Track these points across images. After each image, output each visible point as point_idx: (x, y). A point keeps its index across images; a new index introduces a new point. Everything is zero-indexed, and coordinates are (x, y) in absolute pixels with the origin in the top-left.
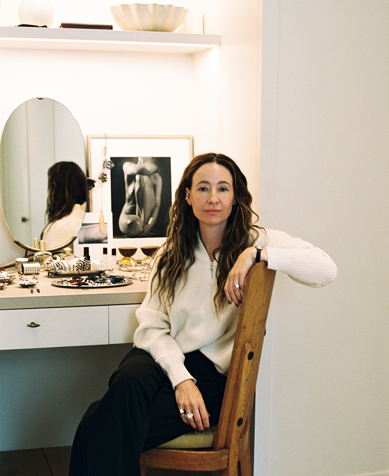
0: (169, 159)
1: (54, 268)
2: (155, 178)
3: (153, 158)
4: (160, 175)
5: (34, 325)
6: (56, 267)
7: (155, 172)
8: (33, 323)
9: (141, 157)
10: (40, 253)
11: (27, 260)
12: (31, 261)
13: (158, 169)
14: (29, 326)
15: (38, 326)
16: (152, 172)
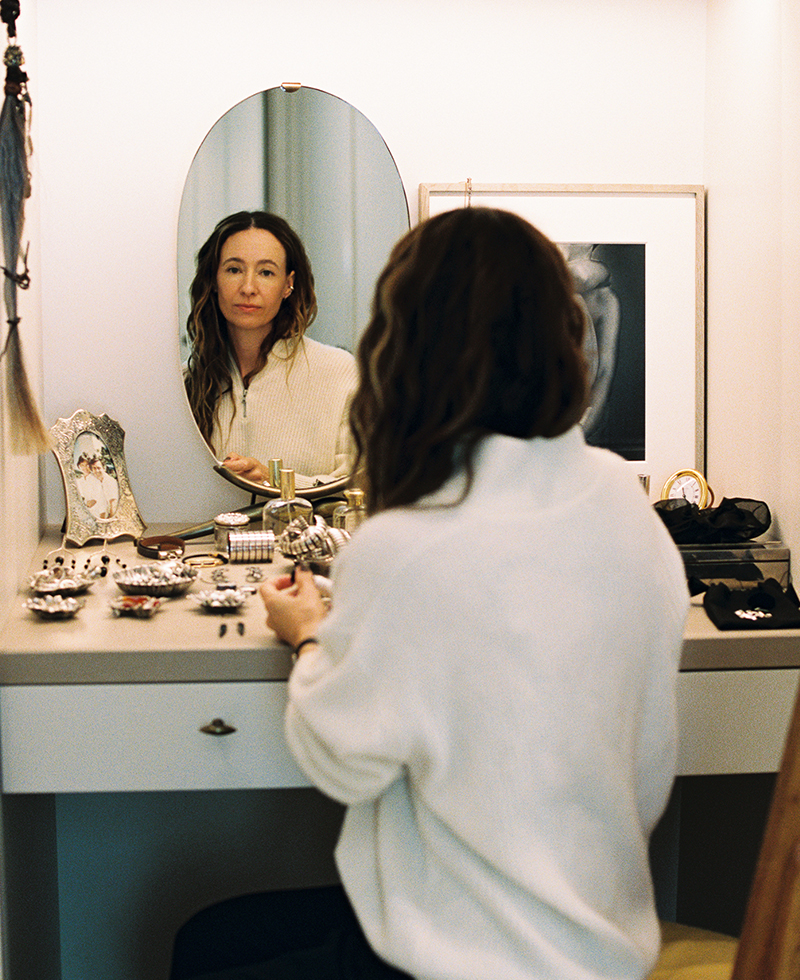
0: (640, 249)
1: (306, 550)
2: (600, 299)
3: (595, 246)
4: (613, 291)
5: (220, 729)
6: (312, 547)
7: (600, 285)
8: (218, 723)
9: (564, 244)
10: (278, 503)
11: (244, 518)
12: (255, 524)
13: (609, 277)
14: (206, 730)
15: (229, 730)
16: (593, 283)
